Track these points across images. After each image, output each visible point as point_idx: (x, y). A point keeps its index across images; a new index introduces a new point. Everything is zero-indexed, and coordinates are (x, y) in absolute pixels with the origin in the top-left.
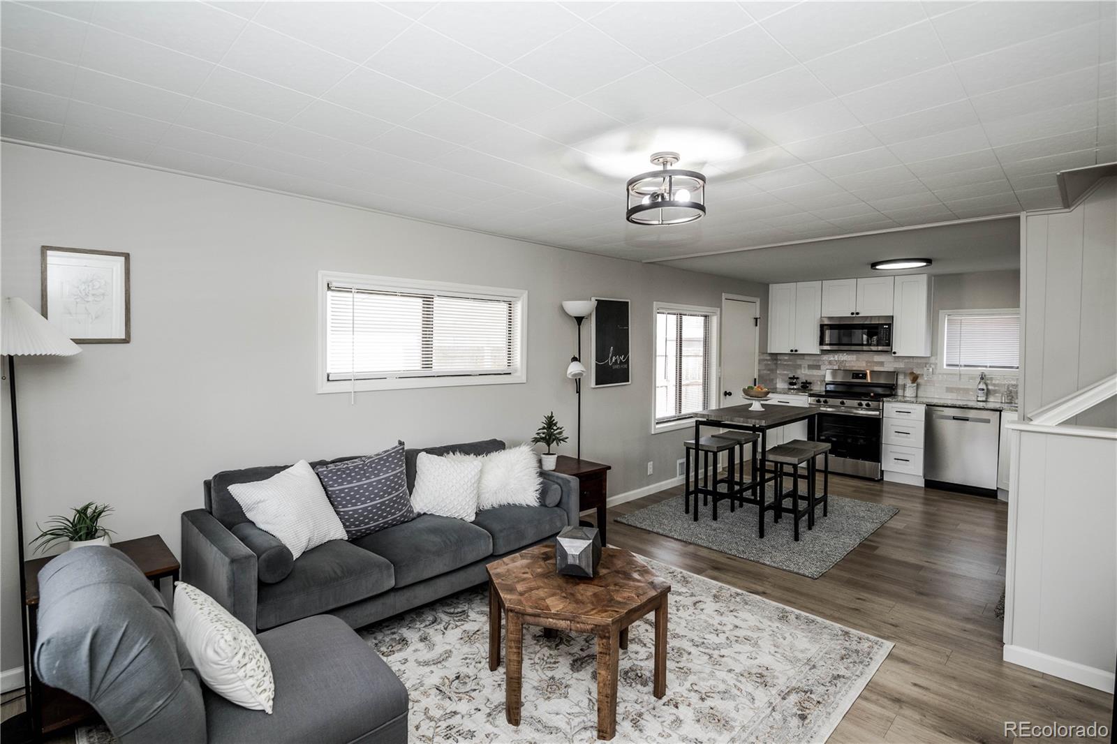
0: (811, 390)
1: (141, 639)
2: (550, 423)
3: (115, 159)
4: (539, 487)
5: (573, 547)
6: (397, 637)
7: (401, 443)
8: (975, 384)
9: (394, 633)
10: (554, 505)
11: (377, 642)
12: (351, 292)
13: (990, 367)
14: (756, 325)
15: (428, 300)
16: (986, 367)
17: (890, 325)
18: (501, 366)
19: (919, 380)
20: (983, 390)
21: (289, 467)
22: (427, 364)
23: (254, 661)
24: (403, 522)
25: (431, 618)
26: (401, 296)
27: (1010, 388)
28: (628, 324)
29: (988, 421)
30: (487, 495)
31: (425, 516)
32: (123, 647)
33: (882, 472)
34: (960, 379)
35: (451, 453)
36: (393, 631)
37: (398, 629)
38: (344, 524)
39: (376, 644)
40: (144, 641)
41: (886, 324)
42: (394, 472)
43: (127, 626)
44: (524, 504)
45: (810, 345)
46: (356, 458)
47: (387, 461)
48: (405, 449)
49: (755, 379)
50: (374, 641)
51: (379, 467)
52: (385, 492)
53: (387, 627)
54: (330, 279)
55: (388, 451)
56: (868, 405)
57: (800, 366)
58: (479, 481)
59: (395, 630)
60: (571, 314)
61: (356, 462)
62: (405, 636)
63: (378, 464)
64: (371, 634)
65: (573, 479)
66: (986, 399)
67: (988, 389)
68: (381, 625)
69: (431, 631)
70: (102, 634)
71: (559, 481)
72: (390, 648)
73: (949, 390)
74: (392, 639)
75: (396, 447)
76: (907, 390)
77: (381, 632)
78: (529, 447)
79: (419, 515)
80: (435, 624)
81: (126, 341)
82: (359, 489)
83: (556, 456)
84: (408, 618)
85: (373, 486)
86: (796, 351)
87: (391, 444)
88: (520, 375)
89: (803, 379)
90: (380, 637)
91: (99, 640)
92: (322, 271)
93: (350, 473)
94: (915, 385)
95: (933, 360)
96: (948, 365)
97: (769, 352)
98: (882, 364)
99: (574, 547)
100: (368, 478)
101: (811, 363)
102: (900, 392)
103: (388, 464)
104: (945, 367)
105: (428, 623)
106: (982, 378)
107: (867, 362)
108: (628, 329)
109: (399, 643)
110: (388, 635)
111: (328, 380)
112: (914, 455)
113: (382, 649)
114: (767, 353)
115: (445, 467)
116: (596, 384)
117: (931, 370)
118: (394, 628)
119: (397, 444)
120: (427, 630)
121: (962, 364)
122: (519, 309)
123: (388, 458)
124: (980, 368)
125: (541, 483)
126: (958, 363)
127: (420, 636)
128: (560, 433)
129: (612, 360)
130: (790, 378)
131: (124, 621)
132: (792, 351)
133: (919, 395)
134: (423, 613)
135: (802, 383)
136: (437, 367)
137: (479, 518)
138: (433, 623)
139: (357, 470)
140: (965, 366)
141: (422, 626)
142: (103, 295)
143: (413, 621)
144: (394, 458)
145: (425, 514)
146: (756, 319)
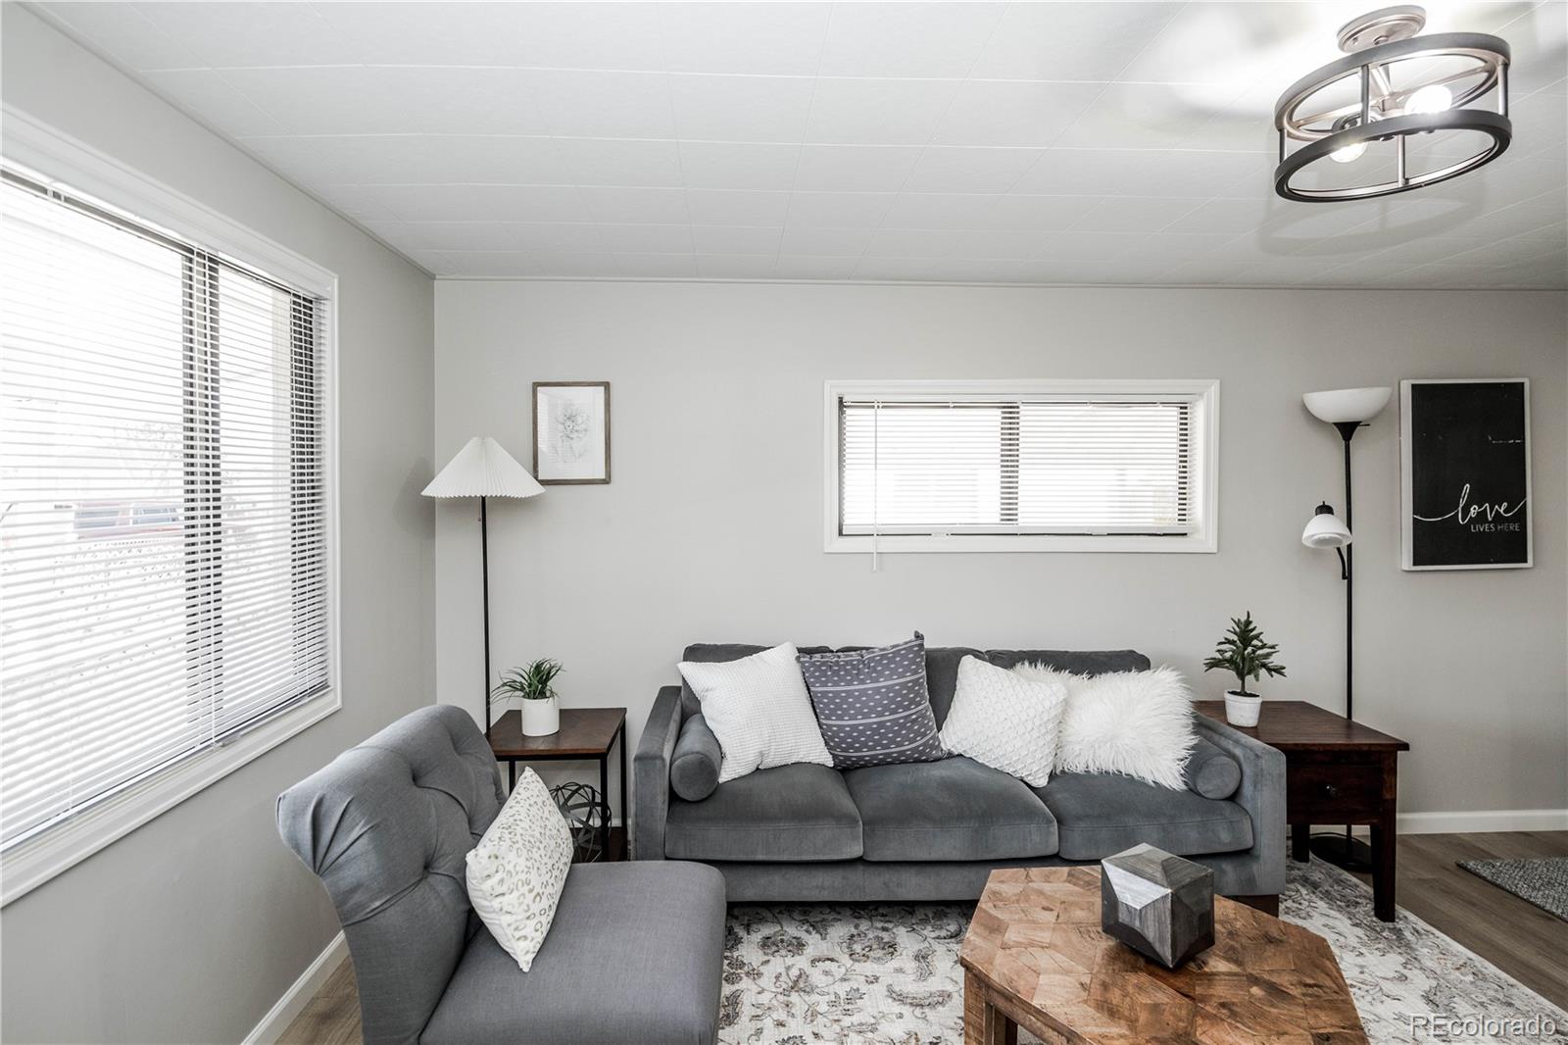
1: (362, 822)
2: (1245, 633)
3: (596, 278)
4: (1184, 753)
5: (1130, 890)
6: (886, 936)
7: (918, 636)
9: (885, 929)
10: (1223, 796)
11: (855, 932)
12: (873, 407)
15: (1010, 410)
18: (1169, 519)
21: (765, 649)
22: (1009, 512)
23: (516, 894)
24: (917, 761)
25: (953, 928)
26: (954, 407)
28: (1524, 434)
30: (1077, 748)
31: (960, 759)
32: (345, 824)
35: (1027, 663)
36: (886, 925)
37: (896, 926)
38: (827, 744)
39: (852, 936)
40: (364, 826)
42: (902, 680)
43: (349, 803)
44: (1149, 780)
46: (855, 649)
47: (891, 660)
48: (926, 646)
50: (853, 929)
51: (879, 668)
52: (886, 708)
53: (883, 915)
54: (841, 391)
55: (898, 646)
58: (1061, 722)
59: (890, 926)
60: (1327, 420)
61: (851, 656)
62: (898, 940)
63: (879, 662)
64: (855, 917)
65: (1269, 753)
68: (876, 909)
69: (940, 948)
70: (326, 803)
71: (1238, 752)
72: (867, 949)
74: (877, 937)
75: (910, 642)
77: (871, 921)
78: (1175, 673)
79: (950, 756)
80: (953, 940)
81: (606, 481)
82: (848, 697)
83: (1258, 700)
84: (920, 913)
85: (867, 695)
87: (904, 637)
88: (1204, 536)
90: (864, 925)
91: (323, 809)
92: (830, 381)
93: (839, 670)
99: (1133, 891)
100: (862, 682)
103: (893, 666)
105: (943, 933)
108: (1523, 444)
109: (883, 949)
110: (877, 928)
111: (841, 534)
113: (855, 947)
115: (1000, 684)
116: (1415, 564)
118: (890, 922)
119: (913, 638)
120: (936, 945)
122: (1201, 417)
123: (894, 657)
125: (1193, 748)
127: (920, 950)
128: (1268, 655)
129: (1467, 511)
131: (349, 795)
134: (946, 915)
136: (1026, 519)
137: (1054, 784)
138: (951, 937)
139: (848, 667)
141: (933, 935)
142: (586, 430)
143: (925, 921)
144: (904, 657)
145: (960, 755)
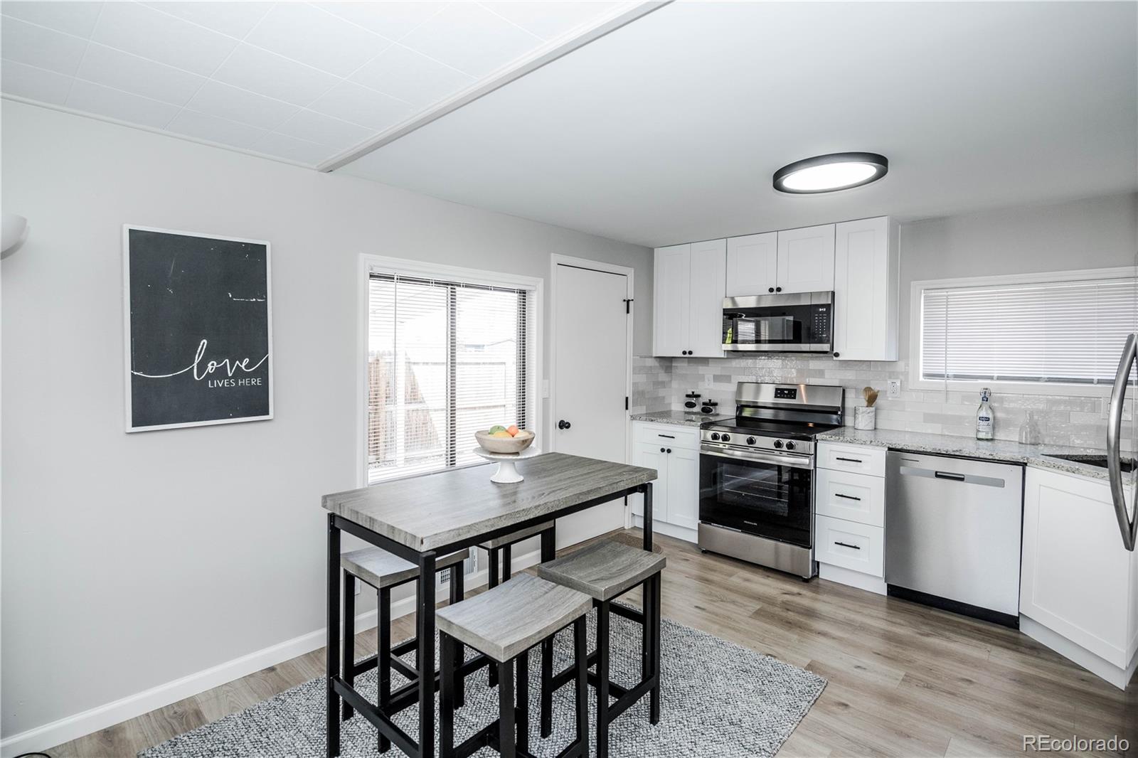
0: (718, 415)
8: (972, 410)
13: (999, 378)
14: (628, 312)
16: (991, 378)
17: (829, 308)
19: (879, 401)
20: (988, 419)
27: (1036, 417)
28: (266, 294)
29: (1000, 483)
33: (817, 565)
34: (947, 400)
41: (822, 306)
45: (711, 343)
49: (627, 398)
56: (790, 446)
57: (702, 378)
66: (993, 435)
67: (994, 418)
73: (929, 418)
76: (860, 417)
86: (690, 353)
89: (705, 399)
94: (873, 409)
95: (901, 366)
96: (927, 375)
97: (654, 355)
98: (821, 373)
101: (718, 373)
102: (849, 421)
104: (921, 378)
106: (985, 399)
107: (799, 371)
108: (265, 304)
112: (869, 538)
114: (651, 357)
117: (898, 384)
121: (951, 373)
124: (980, 381)
126: (942, 372)
130: (688, 396)
132: (684, 353)
133: (878, 427)
135: (704, 404)
140: (956, 376)
146: (628, 301)
